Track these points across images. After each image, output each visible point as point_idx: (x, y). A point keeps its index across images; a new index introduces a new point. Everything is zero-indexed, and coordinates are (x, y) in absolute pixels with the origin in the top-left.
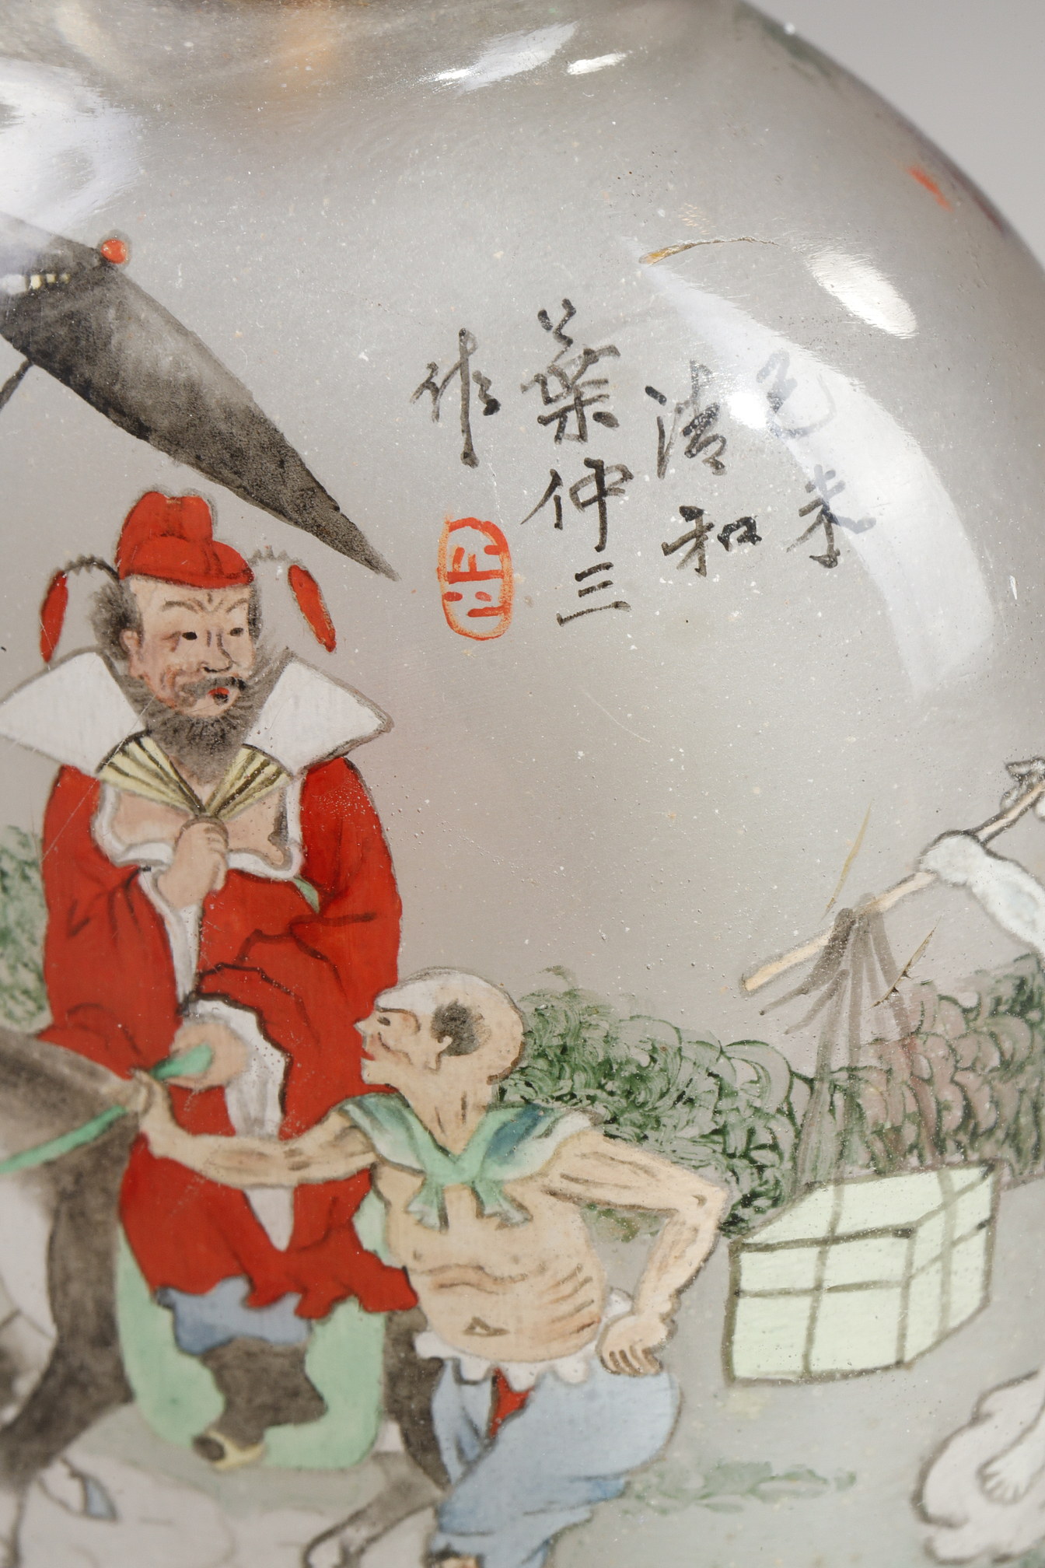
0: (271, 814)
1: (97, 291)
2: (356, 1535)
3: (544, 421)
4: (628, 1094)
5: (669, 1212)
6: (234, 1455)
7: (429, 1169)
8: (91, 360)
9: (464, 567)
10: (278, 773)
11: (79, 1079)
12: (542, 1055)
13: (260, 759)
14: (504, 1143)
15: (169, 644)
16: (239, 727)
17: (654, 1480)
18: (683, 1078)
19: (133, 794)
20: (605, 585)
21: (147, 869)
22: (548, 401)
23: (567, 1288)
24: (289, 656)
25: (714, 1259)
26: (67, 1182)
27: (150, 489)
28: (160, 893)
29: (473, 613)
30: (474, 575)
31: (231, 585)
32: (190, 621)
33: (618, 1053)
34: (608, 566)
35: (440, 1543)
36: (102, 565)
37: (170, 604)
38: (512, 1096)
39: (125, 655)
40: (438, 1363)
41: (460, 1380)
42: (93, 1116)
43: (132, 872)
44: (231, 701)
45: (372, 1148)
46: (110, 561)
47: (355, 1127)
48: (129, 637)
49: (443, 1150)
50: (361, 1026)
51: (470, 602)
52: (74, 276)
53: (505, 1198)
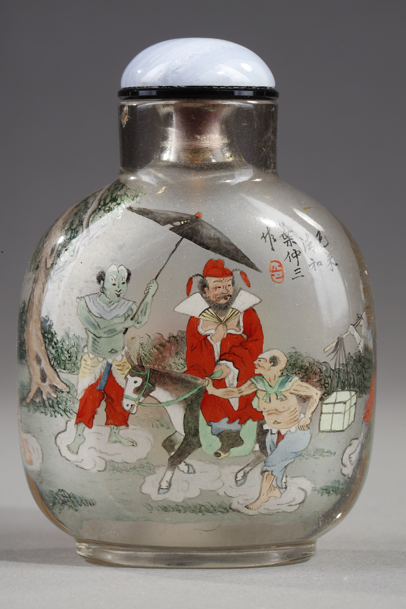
0: (237, 321)
1: (196, 223)
2: (247, 469)
3: (285, 243)
4: (305, 372)
5: (311, 396)
6: (223, 455)
7: (267, 390)
8: (196, 236)
9: (275, 269)
10: (238, 313)
11: (193, 380)
12: (290, 365)
13: (235, 310)
14: (283, 384)
15: (215, 290)
16: (230, 305)
17: (306, 452)
18: (314, 369)
19: (207, 320)
20: (300, 272)
21: (209, 335)
22: (284, 239)
23: (293, 413)
24: (241, 289)
25: (318, 406)
26: (189, 402)
27: (210, 259)
28: (212, 340)
29: (277, 278)
30: (277, 271)
31: (228, 276)
32: (219, 284)
33: (304, 364)
34: (300, 269)
35: (265, 469)
36: (200, 275)
37: (215, 281)
38: (284, 374)
39: (205, 293)
40: (268, 430)
41: (272, 434)
42: (196, 388)
43: (206, 336)
44: (228, 300)
45: (256, 387)
46: (202, 274)
47: (253, 383)
48: (206, 289)
49: (270, 386)
50: (255, 362)
51: (276, 276)
52: (191, 220)
53: (282, 395)
